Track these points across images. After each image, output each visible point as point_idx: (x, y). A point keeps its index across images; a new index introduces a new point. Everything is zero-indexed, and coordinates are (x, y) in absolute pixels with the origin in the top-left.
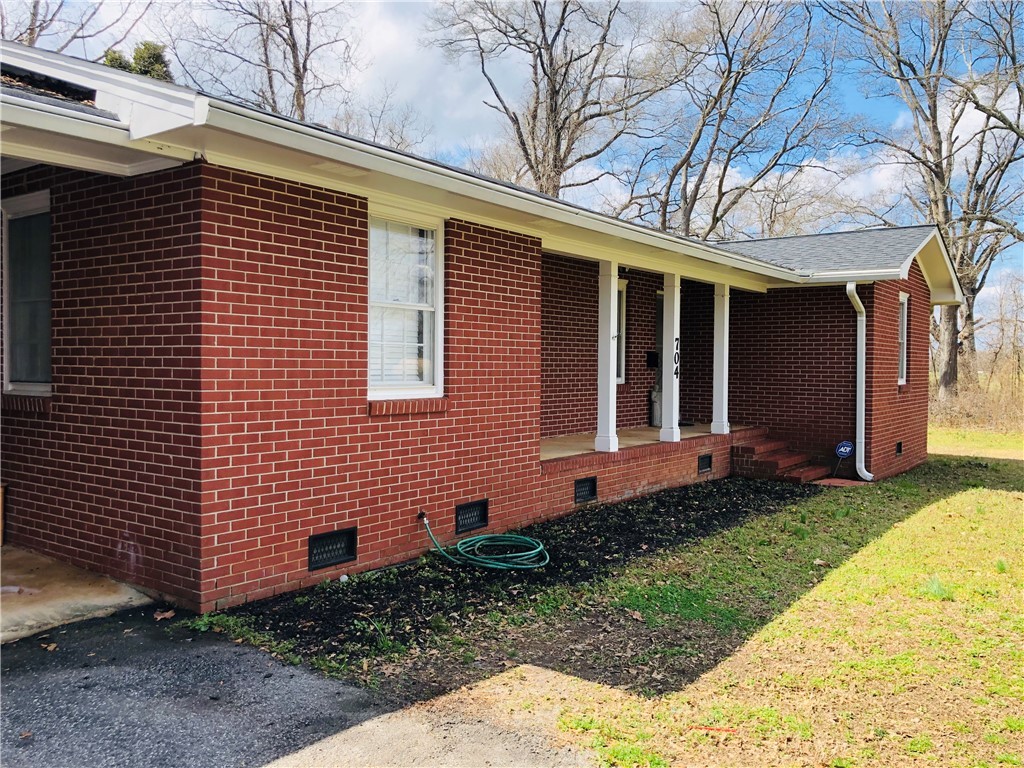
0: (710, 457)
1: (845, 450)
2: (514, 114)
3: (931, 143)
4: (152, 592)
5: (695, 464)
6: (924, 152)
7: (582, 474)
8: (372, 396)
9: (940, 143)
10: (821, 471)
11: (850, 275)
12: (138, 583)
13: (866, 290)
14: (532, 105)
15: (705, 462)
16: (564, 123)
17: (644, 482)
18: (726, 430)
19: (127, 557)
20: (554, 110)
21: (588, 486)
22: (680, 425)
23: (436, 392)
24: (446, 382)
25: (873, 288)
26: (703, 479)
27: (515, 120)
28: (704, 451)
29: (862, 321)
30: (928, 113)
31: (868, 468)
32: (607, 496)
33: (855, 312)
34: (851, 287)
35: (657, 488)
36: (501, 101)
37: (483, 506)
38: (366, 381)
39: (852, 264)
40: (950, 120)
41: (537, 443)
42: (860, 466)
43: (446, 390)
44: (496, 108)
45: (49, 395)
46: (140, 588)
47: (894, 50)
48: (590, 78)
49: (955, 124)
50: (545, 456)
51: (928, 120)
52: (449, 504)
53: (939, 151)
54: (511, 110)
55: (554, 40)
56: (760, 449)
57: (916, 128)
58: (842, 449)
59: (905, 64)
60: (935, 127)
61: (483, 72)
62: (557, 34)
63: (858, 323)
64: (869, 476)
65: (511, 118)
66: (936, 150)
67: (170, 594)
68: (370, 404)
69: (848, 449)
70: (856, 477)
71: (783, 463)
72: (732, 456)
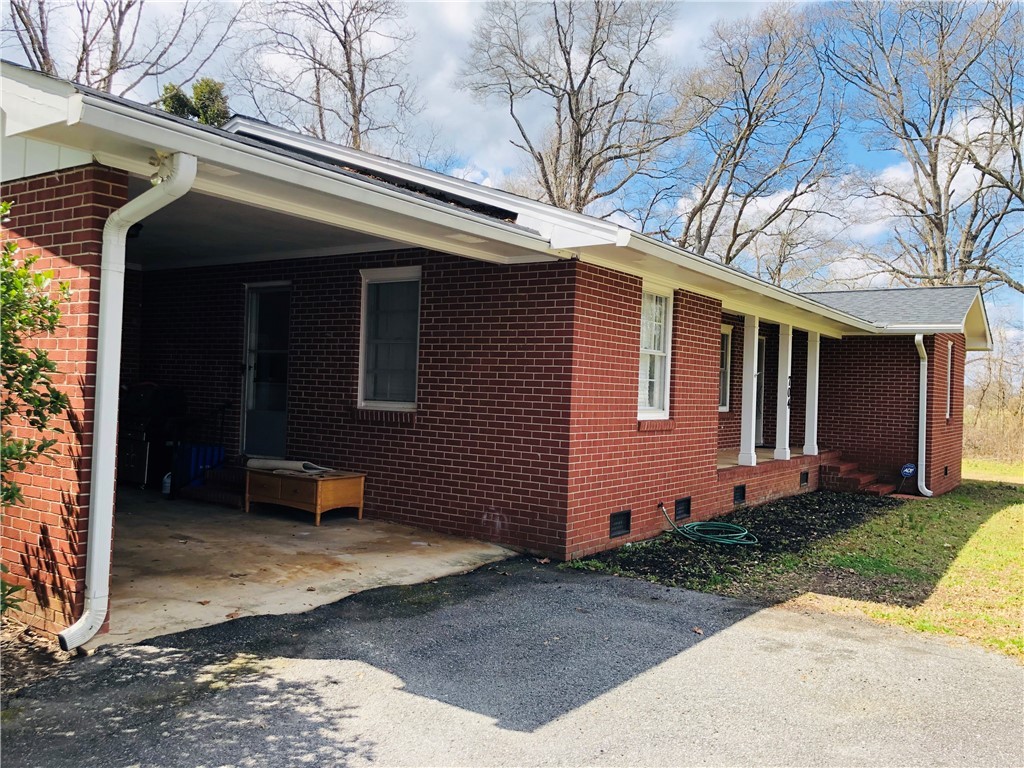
0: (807, 474)
1: (909, 471)
2: (539, 154)
3: (931, 196)
4: (516, 548)
5: (798, 479)
6: (924, 203)
7: (738, 482)
8: (640, 417)
9: (939, 196)
10: (890, 488)
11: (918, 328)
12: (501, 542)
13: (929, 340)
14: (556, 146)
15: (804, 477)
16: (587, 163)
17: (771, 491)
18: (816, 452)
19: (494, 524)
20: (577, 152)
21: (740, 492)
22: (790, 446)
23: (664, 415)
24: (671, 408)
25: (933, 338)
26: (803, 491)
27: (540, 160)
28: (804, 468)
29: (924, 365)
30: (928, 168)
31: (928, 486)
32: (751, 502)
33: (919, 358)
34: (919, 338)
35: (777, 496)
36: (528, 142)
37: (687, 501)
38: (637, 406)
39: (918, 319)
40: (947, 175)
41: (715, 457)
42: (922, 484)
43: (671, 414)
44: (522, 147)
45: (415, 411)
46: (505, 545)
47: (900, 111)
48: (609, 122)
49: (952, 179)
50: (720, 467)
51: (930, 175)
52: (672, 498)
53: (939, 204)
54: (536, 150)
55: (580, 87)
56: (843, 468)
57: (916, 181)
58: (906, 470)
59: (909, 124)
60: (935, 183)
61: (512, 113)
62: (584, 81)
63: (921, 367)
64: (929, 493)
65: (536, 157)
66: (936, 203)
67: (535, 548)
68: (640, 423)
69: (911, 470)
70: (918, 493)
71: (864, 480)
72: (820, 473)
